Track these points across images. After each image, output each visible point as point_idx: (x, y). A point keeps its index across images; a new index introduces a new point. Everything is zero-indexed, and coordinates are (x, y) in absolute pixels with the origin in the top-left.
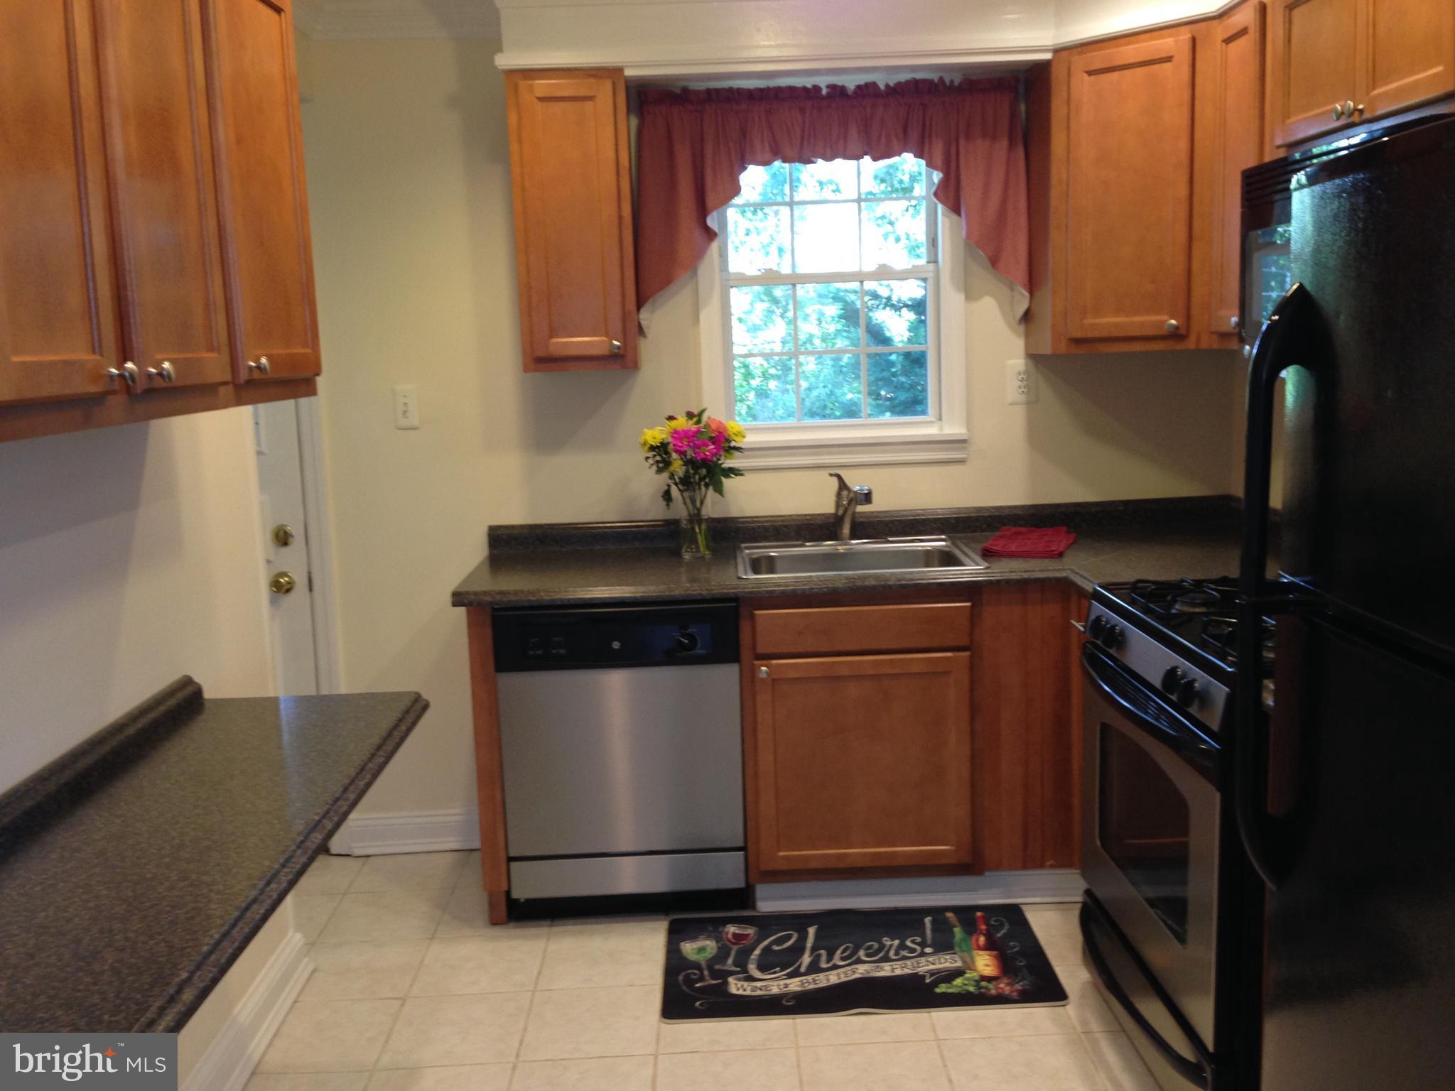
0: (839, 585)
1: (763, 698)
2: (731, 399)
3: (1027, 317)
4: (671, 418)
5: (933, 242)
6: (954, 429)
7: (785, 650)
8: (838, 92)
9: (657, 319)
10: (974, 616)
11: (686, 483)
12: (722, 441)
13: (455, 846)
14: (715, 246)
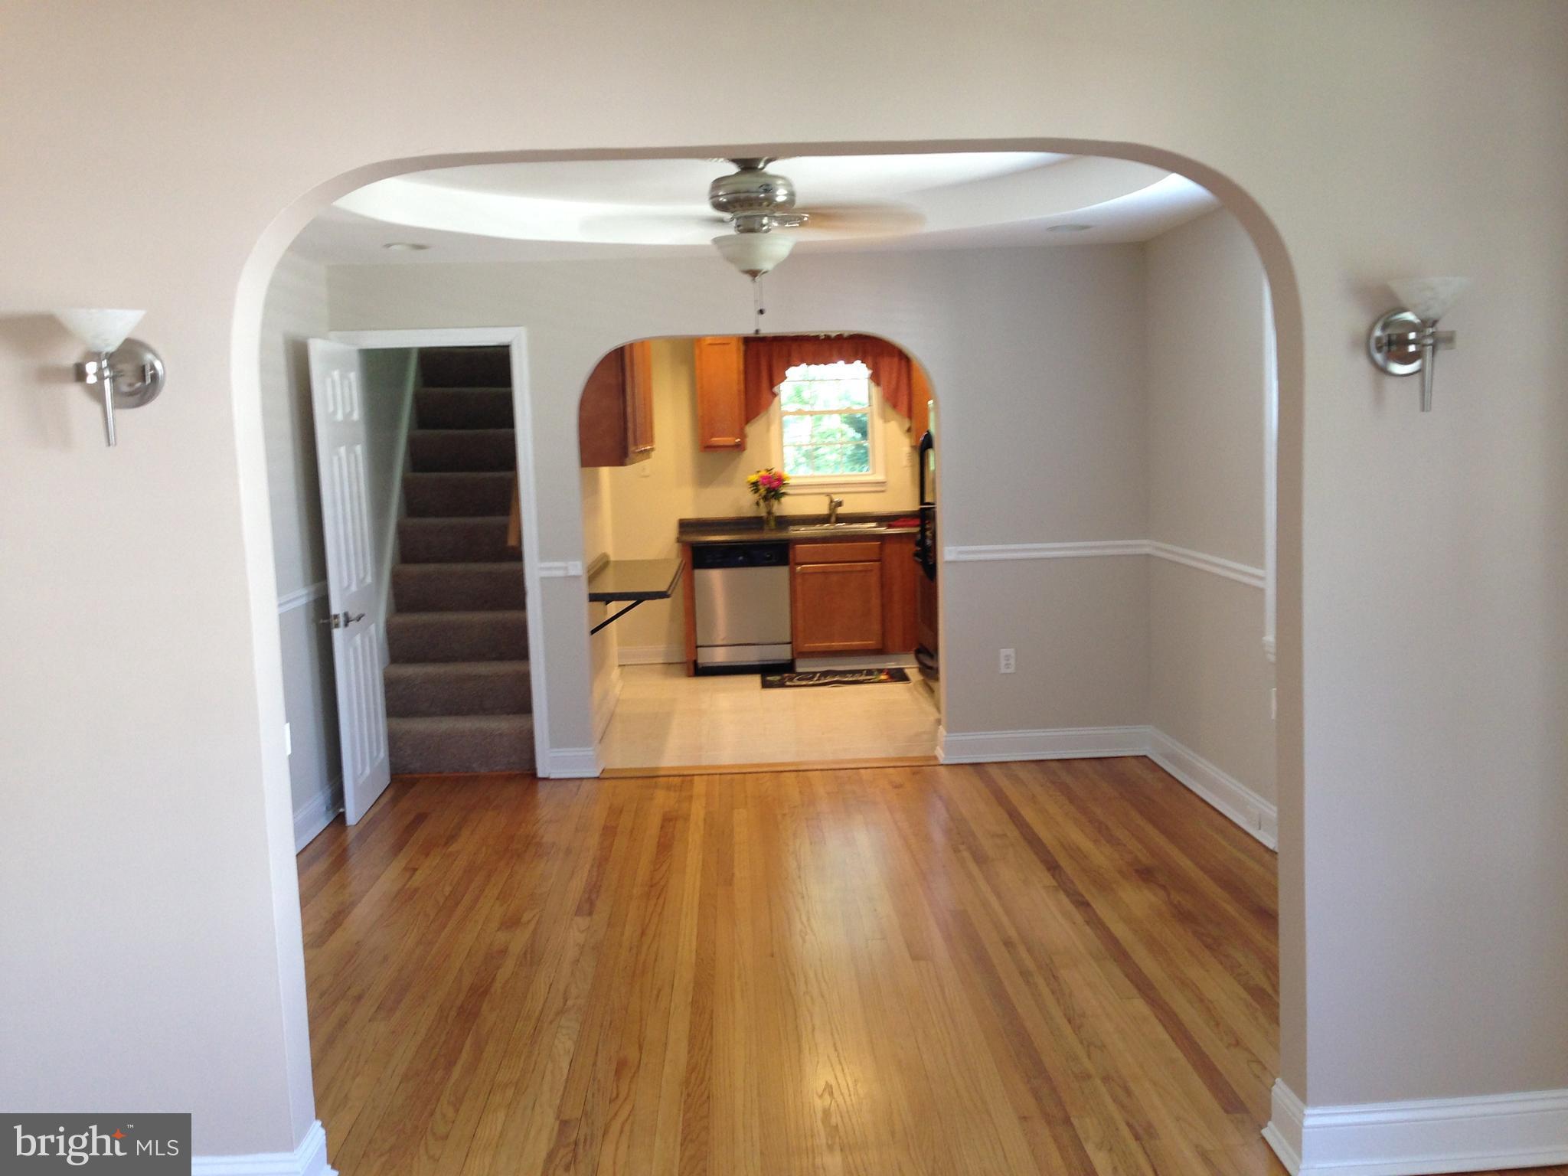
0: (827, 535)
1: (799, 580)
2: (783, 465)
3: (909, 430)
4: (758, 472)
5: (870, 398)
6: (880, 478)
7: (807, 561)
8: (828, 338)
9: (753, 430)
10: (881, 548)
11: (765, 498)
12: (780, 480)
13: (662, 662)
14: (777, 399)
